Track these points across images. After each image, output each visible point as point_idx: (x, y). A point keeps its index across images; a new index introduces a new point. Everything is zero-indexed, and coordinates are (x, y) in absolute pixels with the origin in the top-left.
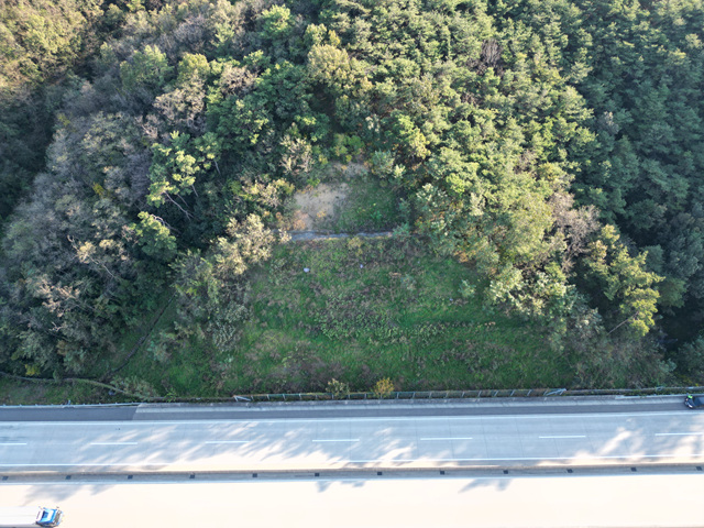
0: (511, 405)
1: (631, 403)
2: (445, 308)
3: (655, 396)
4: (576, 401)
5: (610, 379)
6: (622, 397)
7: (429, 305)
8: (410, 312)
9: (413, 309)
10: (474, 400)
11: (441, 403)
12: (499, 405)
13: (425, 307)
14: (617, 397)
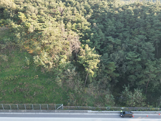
0: (40, 113)
1: (95, 114)
2: (20, 70)
3: (106, 111)
4: (70, 112)
5: (85, 103)
6: (91, 111)
7: (14, 69)
8: (5, 71)
9: (7, 70)
10: (23, 111)
11: (8, 112)
12: (34, 113)
13: (13, 70)
14: (89, 111)
